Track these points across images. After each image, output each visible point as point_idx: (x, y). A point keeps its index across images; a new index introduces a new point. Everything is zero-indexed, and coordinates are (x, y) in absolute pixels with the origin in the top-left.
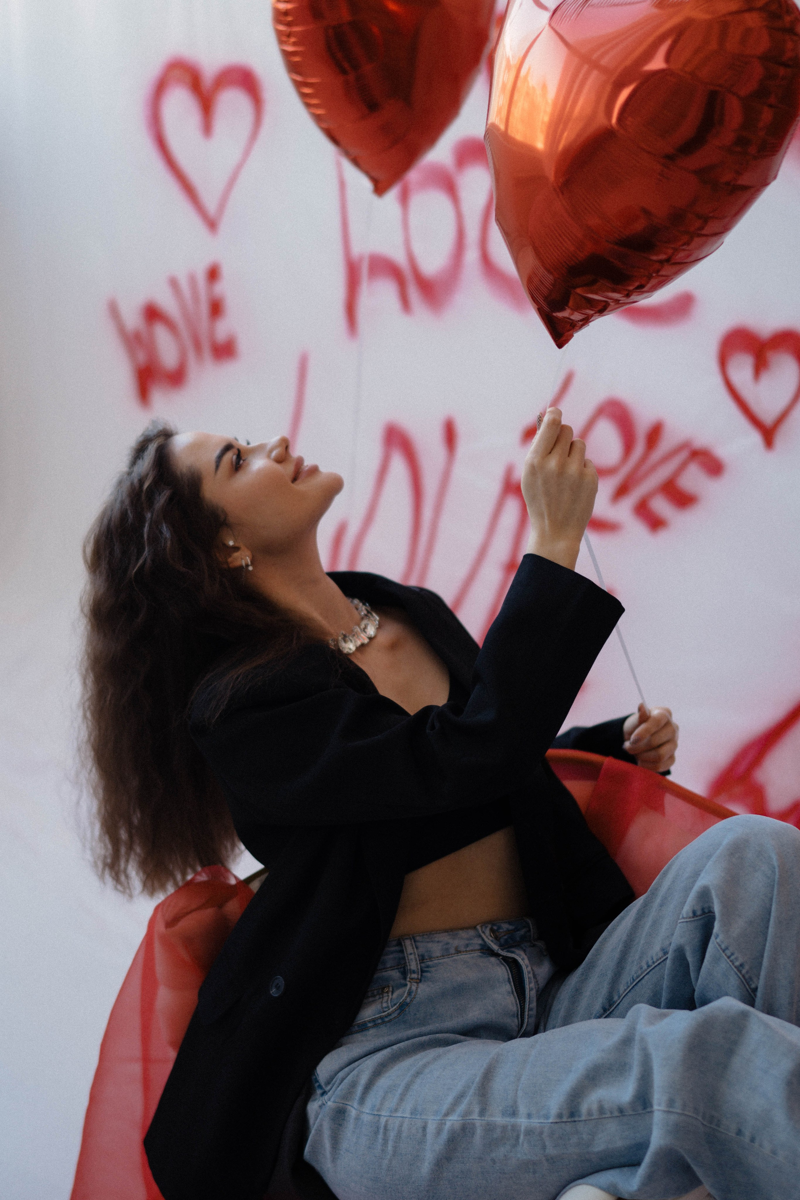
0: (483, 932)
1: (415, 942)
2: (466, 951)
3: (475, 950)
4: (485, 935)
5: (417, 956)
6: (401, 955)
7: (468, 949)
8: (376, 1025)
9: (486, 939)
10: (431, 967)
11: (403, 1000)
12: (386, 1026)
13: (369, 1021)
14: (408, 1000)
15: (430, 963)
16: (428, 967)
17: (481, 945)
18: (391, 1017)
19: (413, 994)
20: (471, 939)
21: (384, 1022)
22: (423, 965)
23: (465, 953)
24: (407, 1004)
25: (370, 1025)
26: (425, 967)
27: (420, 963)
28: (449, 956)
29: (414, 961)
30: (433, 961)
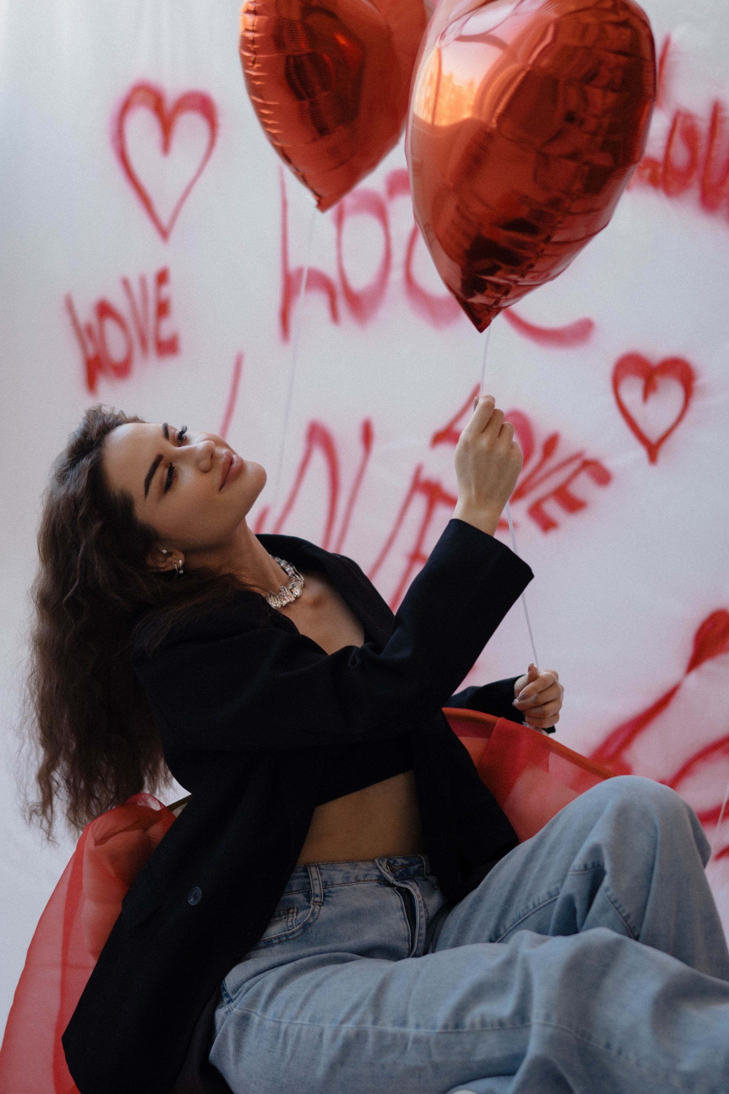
0: (380, 865)
1: (319, 869)
2: (365, 881)
3: (372, 881)
4: (382, 867)
5: (321, 882)
6: (306, 880)
7: (366, 879)
8: (280, 942)
9: (382, 871)
10: (333, 893)
11: (307, 920)
12: (290, 943)
13: (275, 938)
14: (311, 921)
15: (332, 889)
16: (330, 892)
17: (378, 876)
18: (295, 935)
19: (316, 916)
20: (369, 870)
21: (288, 940)
22: (326, 890)
23: (363, 883)
24: (310, 924)
25: (275, 941)
26: (328, 893)
27: (323, 888)
28: (349, 884)
29: (318, 885)
30: (334, 887)
